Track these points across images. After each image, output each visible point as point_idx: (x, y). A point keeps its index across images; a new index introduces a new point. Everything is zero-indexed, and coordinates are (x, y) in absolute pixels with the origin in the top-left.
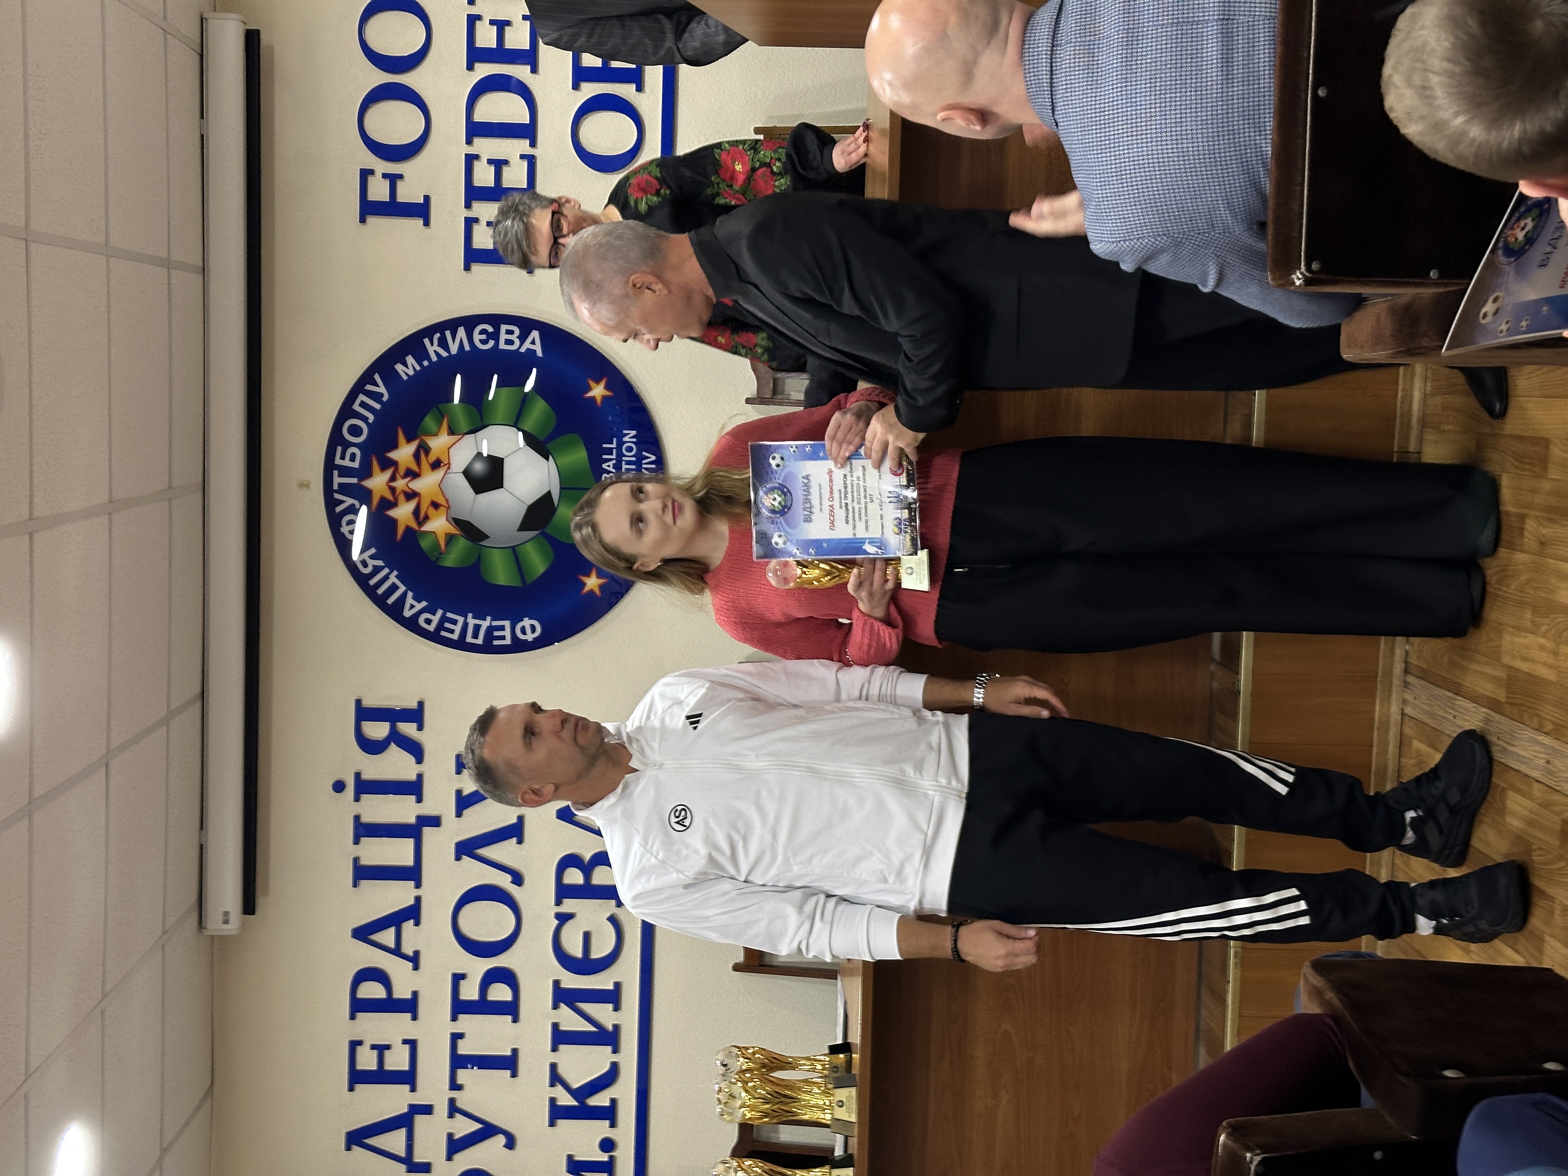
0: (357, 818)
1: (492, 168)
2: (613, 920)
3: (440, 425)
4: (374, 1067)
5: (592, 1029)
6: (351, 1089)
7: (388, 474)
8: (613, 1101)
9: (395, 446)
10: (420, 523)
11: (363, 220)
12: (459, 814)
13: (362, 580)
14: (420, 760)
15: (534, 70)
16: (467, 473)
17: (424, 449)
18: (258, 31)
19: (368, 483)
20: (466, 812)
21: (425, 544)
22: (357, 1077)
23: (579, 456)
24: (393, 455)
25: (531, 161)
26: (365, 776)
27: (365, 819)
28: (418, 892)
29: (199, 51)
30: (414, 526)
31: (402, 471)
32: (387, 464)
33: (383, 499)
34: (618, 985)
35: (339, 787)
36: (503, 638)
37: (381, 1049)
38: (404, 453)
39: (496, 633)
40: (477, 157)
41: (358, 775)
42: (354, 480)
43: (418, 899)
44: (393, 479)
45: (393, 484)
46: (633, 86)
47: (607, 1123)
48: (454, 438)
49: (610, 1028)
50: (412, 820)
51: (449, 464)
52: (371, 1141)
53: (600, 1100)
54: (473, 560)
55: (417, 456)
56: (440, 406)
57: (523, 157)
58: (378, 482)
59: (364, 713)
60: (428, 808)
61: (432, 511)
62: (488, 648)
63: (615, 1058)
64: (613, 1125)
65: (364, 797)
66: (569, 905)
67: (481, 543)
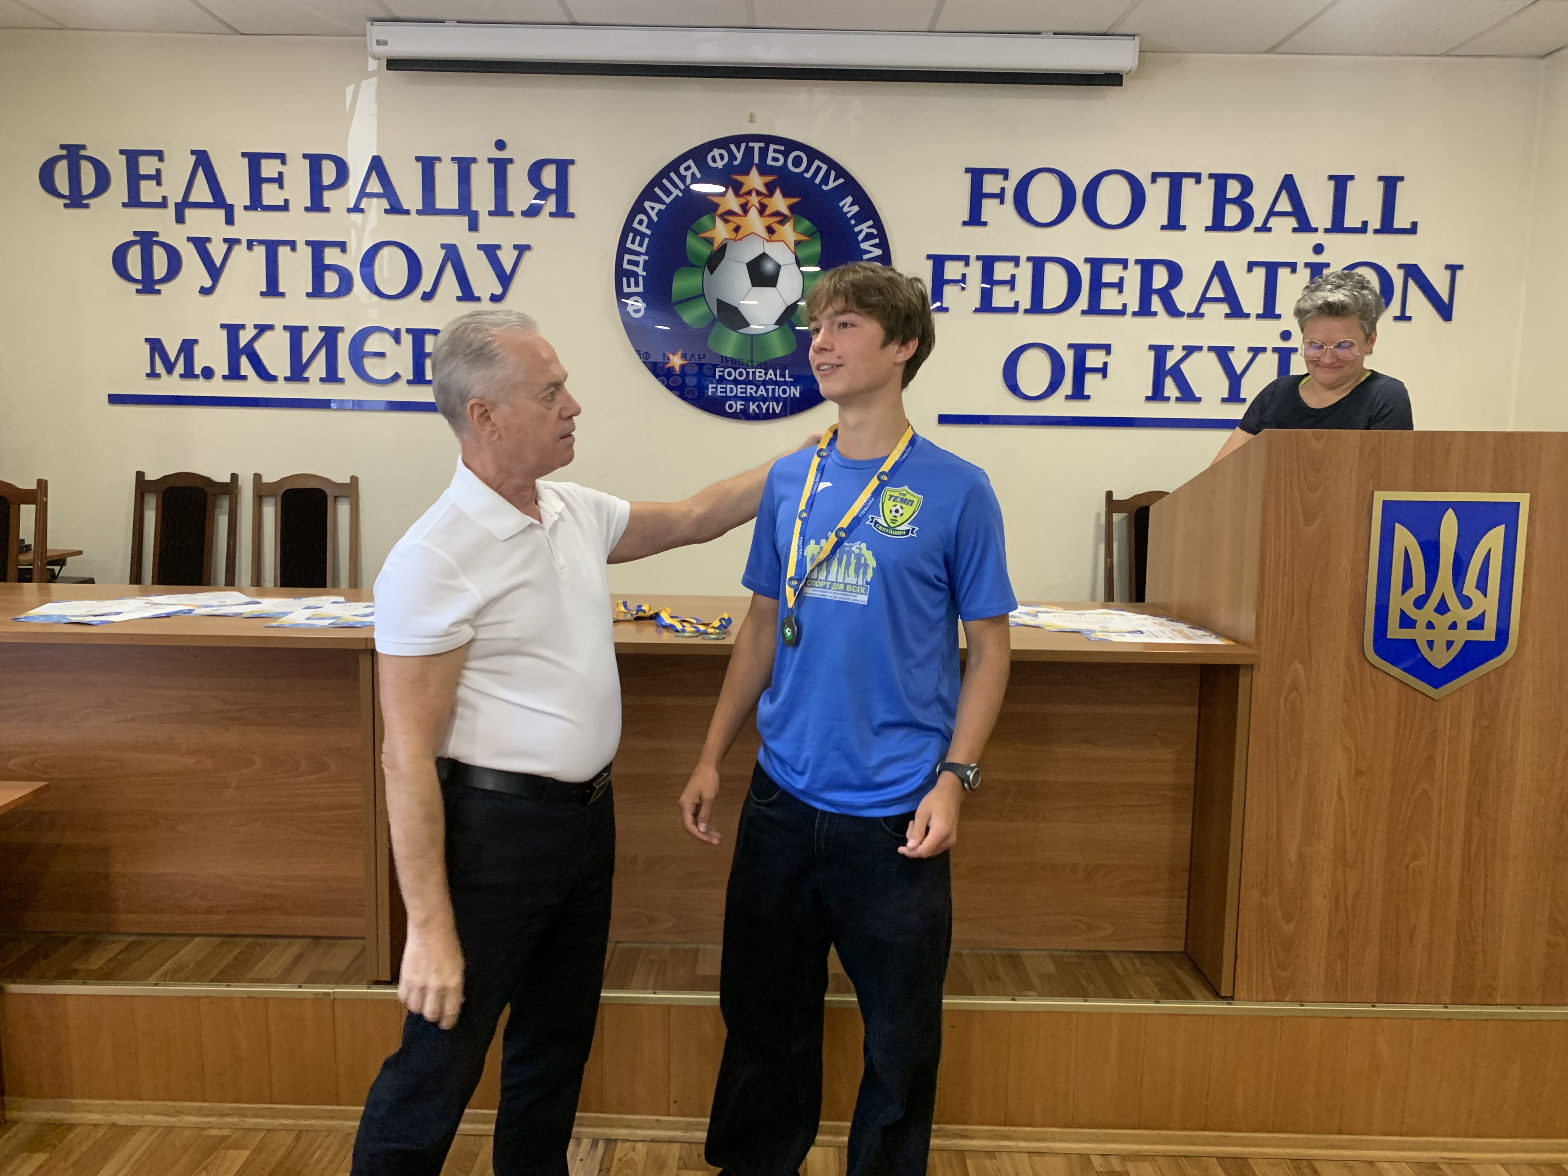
0: (474, 160)
1: (1008, 278)
2: (396, 377)
3: (804, 234)
4: (264, 174)
5: (305, 358)
6: (244, 155)
7: (762, 189)
8: (244, 378)
9: (785, 195)
10: (722, 216)
11: (968, 170)
12: (480, 247)
13: (673, 166)
14: (525, 214)
15: (1084, 312)
16: (764, 256)
17: (783, 219)
18: (1121, 85)
19: (754, 172)
20: (482, 253)
21: (705, 219)
22: (254, 160)
23: (779, 349)
24: (778, 193)
25: (1014, 309)
26: (510, 167)
27: (474, 167)
28: (413, 212)
29: (1108, 33)
30: (721, 211)
31: (766, 201)
32: (771, 188)
33: (741, 185)
34: (341, 381)
35: (500, 145)
36: (629, 286)
37: (279, 180)
38: (779, 203)
39: (632, 280)
40: (1017, 265)
41: (511, 161)
42: (756, 161)
43: (407, 212)
44: (759, 193)
45: (754, 193)
46: (1070, 393)
47: (227, 373)
48: (792, 246)
49: (306, 375)
50: (474, 207)
51: (772, 241)
52: (200, 173)
53: (246, 367)
54: (693, 261)
55: (777, 214)
56: (818, 234)
57: (1017, 303)
58: (755, 180)
59: (563, 167)
60: (484, 220)
61: (733, 226)
62: (620, 273)
63: (281, 379)
64: (225, 377)
65: (492, 166)
66: (407, 340)
67: (706, 269)
